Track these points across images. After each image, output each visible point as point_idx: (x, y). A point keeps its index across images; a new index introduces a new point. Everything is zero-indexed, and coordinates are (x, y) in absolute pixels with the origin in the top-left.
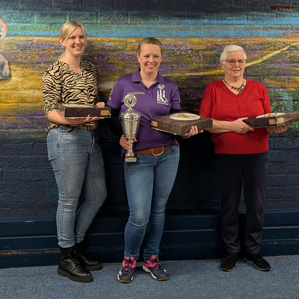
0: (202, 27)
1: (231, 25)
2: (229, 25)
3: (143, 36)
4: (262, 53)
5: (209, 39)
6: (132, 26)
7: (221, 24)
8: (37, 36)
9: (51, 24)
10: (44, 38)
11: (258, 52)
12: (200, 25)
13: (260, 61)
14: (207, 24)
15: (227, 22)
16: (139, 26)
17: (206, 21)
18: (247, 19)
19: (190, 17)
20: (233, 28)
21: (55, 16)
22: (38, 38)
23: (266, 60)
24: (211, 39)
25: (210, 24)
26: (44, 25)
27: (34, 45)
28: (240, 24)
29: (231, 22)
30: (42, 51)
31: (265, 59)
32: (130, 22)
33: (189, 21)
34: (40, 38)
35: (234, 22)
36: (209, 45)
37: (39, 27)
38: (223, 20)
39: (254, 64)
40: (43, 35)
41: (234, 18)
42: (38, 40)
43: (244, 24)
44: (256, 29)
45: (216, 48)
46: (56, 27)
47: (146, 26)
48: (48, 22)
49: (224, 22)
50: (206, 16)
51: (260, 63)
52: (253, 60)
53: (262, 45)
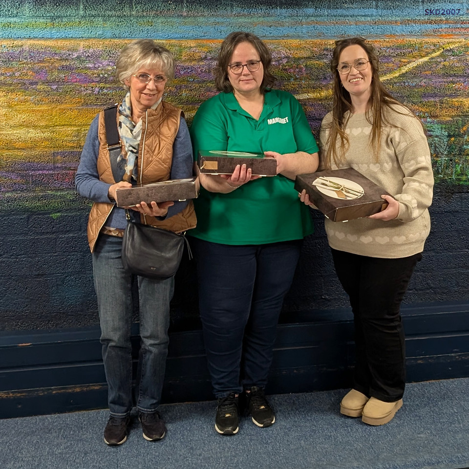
0: (304, 20)
1: (351, 16)
2: (348, 16)
3: (208, 37)
4: (400, 61)
5: (315, 40)
6: (189, 20)
7: (335, 16)
8: (30, 38)
9: (53, 18)
10: (42, 42)
11: (393, 59)
12: (301, 18)
13: (397, 75)
14: (312, 16)
15: (345, 12)
16: (201, 19)
17: (310, 11)
18: (377, 7)
19: (286, 4)
20: (354, 21)
21: (59, 5)
22: (32, 42)
23: (406, 72)
24: (318, 41)
25: (317, 16)
26: (42, 20)
27: (24, 54)
28: (365, 16)
29: (351, 12)
30: (38, 63)
31: (404, 71)
32: (185, 14)
33: (284, 11)
34: (36, 42)
35: (356, 12)
36: (316, 49)
37: (33, 23)
38: (338, 8)
39: (388, 80)
40: (40, 36)
41: (355, 6)
42: (32, 46)
43: (372, 15)
44: (391, 22)
45: (327, 55)
46: (62, 23)
47: (212, 20)
48: (48, 15)
49: (339, 11)
50: (310, 3)
51: (396, 77)
52: (385, 74)
53: (400, 49)
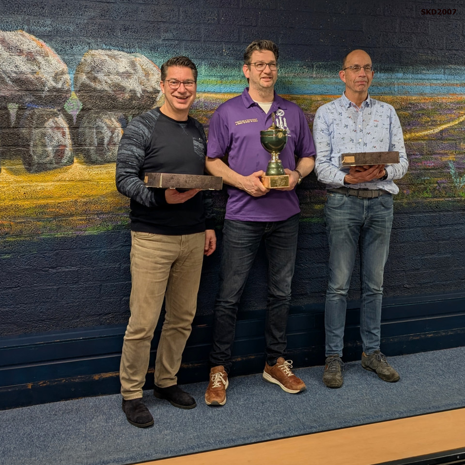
0: (396, 82)
1: (427, 80)
2: (425, 79)
3: (330, 93)
4: (459, 113)
5: (403, 97)
6: (317, 80)
7: (417, 79)
8: (204, 92)
9: (222, 77)
10: (213, 95)
11: (454, 111)
12: (393, 80)
13: (457, 123)
14: (401, 79)
15: (423, 77)
16: (325, 80)
17: (400, 75)
18: (444, 73)
19: (383, 70)
20: (429, 84)
21: (227, 67)
22: (206, 95)
23: (463, 121)
24: (405, 97)
25: (405, 79)
26: (214, 79)
27: (201, 104)
28: (437, 79)
29: (427, 77)
30: (210, 111)
31: (461, 120)
32: (315, 76)
33: (382, 75)
34: (209, 95)
35: (430, 77)
36: (403, 103)
37: (208, 80)
38: (419, 74)
39: (451, 126)
40: (212, 91)
41: (430, 72)
42: (206, 98)
43: (441, 79)
44: (453, 85)
45: (411, 107)
46: (228, 81)
47: (333, 80)
48: (218, 75)
49: (420, 76)
50: (400, 69)
51: (456, 125)
52: (449, 122)
53: (459, 104)
